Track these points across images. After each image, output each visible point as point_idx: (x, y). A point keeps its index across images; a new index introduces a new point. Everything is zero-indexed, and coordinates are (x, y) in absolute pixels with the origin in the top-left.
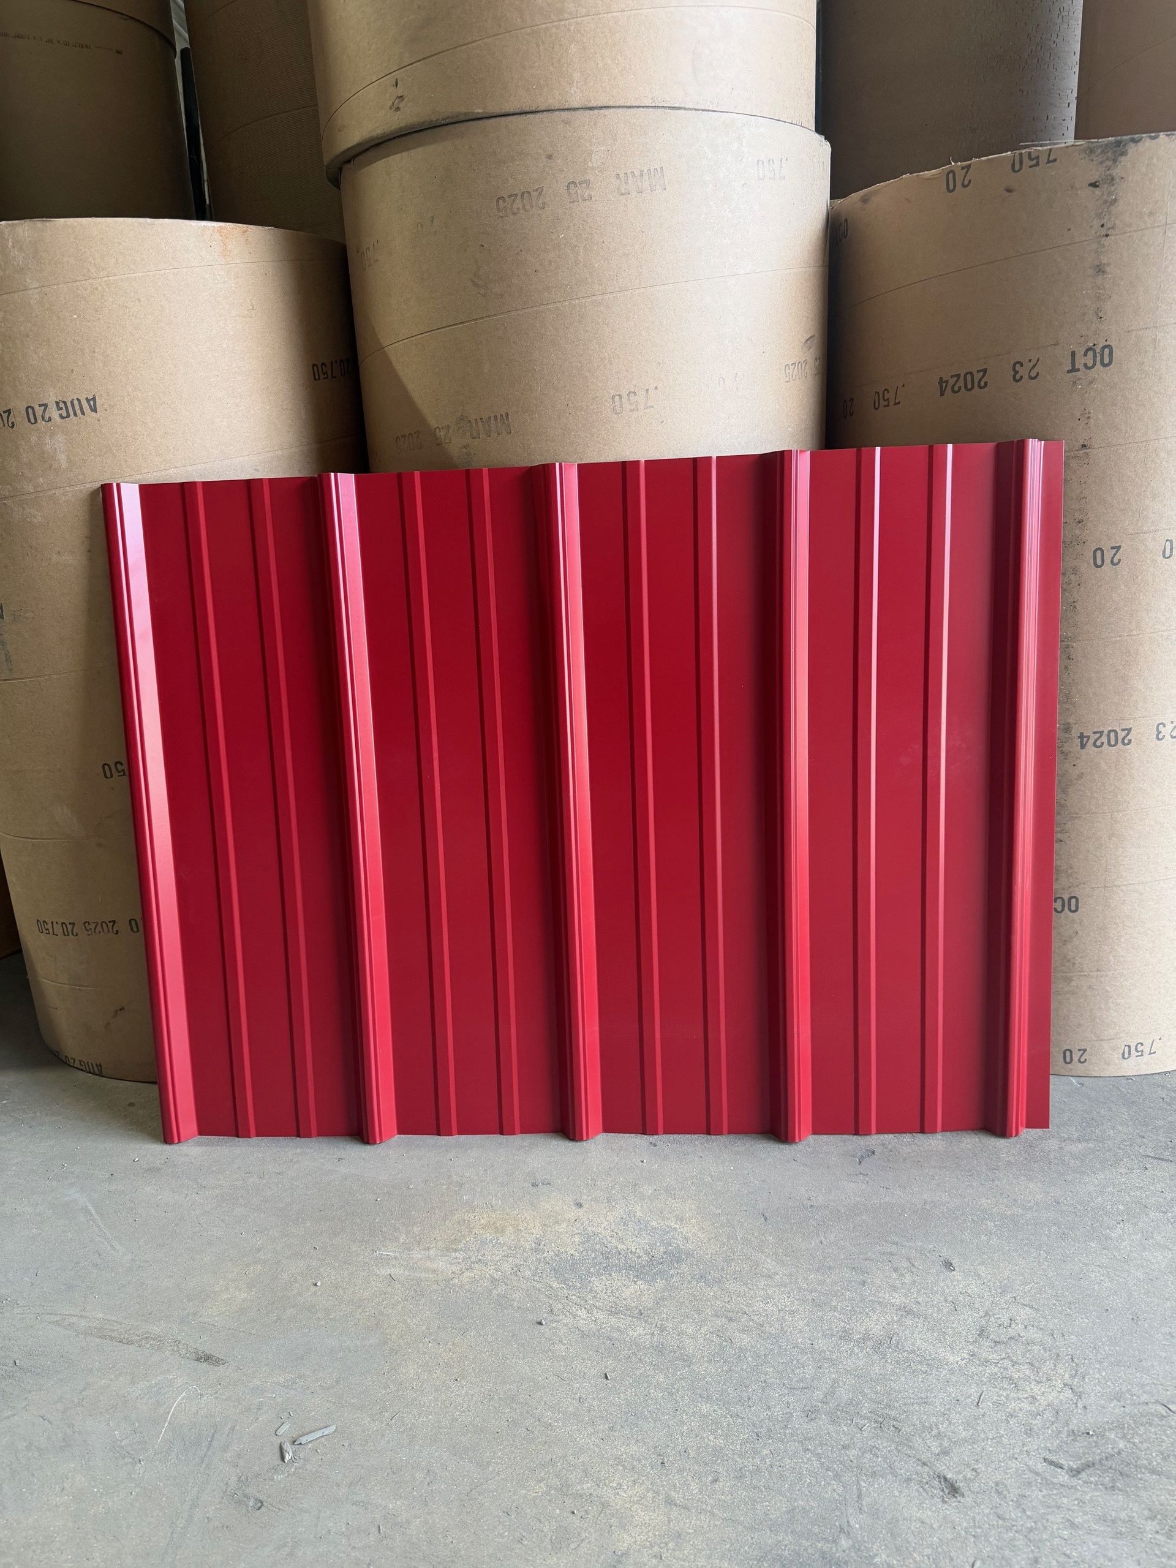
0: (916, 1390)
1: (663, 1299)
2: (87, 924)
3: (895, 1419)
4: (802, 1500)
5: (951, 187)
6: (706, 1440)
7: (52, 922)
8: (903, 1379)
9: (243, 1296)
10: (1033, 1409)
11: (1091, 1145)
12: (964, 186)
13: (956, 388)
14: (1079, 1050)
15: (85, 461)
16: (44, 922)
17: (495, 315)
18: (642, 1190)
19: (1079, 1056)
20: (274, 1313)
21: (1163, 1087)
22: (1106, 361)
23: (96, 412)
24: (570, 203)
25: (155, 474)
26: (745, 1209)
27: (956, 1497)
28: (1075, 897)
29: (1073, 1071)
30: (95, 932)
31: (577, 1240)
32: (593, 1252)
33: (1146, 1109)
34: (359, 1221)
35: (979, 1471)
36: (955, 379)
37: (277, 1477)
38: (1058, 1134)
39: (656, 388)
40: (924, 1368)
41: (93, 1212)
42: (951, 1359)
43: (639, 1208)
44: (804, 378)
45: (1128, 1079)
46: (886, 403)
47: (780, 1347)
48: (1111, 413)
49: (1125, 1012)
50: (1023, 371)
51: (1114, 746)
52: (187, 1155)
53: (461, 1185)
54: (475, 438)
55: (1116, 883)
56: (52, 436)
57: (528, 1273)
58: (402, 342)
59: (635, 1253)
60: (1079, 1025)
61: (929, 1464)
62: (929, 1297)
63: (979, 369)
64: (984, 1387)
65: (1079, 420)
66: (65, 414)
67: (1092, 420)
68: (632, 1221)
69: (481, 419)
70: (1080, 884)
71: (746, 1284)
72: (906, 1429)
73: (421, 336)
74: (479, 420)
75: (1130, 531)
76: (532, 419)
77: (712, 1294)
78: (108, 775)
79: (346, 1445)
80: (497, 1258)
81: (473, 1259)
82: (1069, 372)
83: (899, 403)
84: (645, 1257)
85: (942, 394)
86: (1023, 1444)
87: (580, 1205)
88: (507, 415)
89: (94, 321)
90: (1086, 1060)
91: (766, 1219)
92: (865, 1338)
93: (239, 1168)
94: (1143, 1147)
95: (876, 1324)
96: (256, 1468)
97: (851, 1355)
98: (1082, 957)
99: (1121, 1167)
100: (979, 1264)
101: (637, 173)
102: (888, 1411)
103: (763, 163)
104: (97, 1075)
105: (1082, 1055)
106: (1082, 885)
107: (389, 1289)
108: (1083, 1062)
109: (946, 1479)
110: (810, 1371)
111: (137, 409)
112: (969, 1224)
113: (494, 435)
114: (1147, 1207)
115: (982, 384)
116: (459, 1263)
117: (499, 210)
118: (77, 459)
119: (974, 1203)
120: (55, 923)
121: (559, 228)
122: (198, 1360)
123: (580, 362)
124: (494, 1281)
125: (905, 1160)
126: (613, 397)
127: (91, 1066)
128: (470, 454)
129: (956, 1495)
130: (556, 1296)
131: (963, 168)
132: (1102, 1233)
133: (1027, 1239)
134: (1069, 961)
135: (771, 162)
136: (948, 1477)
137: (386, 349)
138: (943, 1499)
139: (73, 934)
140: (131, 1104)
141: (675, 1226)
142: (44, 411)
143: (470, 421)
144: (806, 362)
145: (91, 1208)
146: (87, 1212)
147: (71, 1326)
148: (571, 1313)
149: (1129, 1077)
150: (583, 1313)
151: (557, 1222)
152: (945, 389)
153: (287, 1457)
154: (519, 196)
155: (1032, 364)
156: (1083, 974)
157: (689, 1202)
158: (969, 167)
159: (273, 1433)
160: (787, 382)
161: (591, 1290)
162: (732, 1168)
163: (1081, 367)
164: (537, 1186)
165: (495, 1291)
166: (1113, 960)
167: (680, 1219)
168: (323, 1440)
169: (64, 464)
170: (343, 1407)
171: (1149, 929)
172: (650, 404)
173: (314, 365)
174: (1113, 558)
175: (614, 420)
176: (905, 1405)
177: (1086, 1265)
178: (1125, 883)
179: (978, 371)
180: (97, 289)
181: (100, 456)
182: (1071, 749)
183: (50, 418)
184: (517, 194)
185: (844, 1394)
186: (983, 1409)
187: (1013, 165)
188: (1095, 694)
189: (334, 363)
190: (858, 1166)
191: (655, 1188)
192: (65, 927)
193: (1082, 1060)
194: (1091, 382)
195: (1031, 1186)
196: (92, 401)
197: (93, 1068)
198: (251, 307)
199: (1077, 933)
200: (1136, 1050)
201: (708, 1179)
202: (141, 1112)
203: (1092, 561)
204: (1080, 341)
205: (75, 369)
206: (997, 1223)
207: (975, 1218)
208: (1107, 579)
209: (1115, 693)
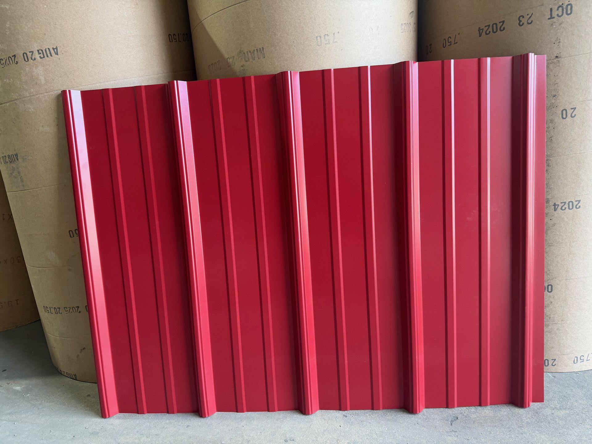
2: (65, 308)
7: (50, 308)
11: (568, 412)
13: (488, 32)
14: (552, 360)
15: (53, 80)
16: (47, 307)
19: (552, 363)
22: (569, 12)
23: (57, 54)
25: (89, 86)
28: (551, 285)
29: (549, 370)
30: (69, 312)
36: (487, 27)
38: (549, 405)
39: (338, 32)
44: (409, 32)
46: (450, 44)
48: (571, 39)
49: (575, 341)
50: (524, 20)
51: (571, 209)
52: (112, 424)
53: (248, 441)
54: (247, 61)
55: (572, 278)
56: (36, 67)
58: (210, 17)
60: (553, 347)
63: (500, 21)
65: (554, 43)
66: (42, 56)
67: (561, 44)
69: (250, 51)
70: (553, 278)
73: (219, 12)
74: (249, 52)
75: (581, 99)
76: (276, 50)
78: (72, 236)
82: (549, 19)
83: (457, 43)
85: (480, 36)
88: (263, 48)
89: (55, 9)
90: (555, 364)
93: (137, 432)
98: (554, 314)
99: (586, 424)
104: (74, 379)
105: (553, 362)
106: (554, 279)
108: (554, 365)
111: (79, 53)
113: (257, 59)
115: (502, 29)
118: (49, 79)
120: (51, 308)
123: (300, 20)
125: (474, 422)
126: (317, 37)
128: (244, 70)
134: (547, 316)
137: (203, 21)
139: (59, 313)
140: (89, 396)
142: (32, 55)
143: (244, 53)
144: (410, 23)
149: (577, 372)
152: (482, 33)
155: (529, 16)
156: (554, 322)
160: (402, 32)
162: (386, 429)
163: (556, 16)
166: (569, 315)
169: (43, 82)
171: (587, 300)
172: (335, 40)
173: (169, 35)
174: (572, 114)
175: (317, 49)
178: (576, 277)
179: (500, 22)
181: (61, 77)
182: (549, 212)
183: (35, 58)
188: (561, 183)
189: (180, 35)
190: (451, 427)
191: (348, 441)
192: (56, 310)
193: (553, 365)
194: (561, 24)
195: (543, 437)
196: (56, 49)
197: (72, 376)
198: (136, 4)
199: (552, 302)
200: (580, 359)
201: (375, 436)
202: (92, 400)
203: (561, 116)
204: (555, 3)
205: (46, 33)
208: (568, 124)
209: (572, 182)
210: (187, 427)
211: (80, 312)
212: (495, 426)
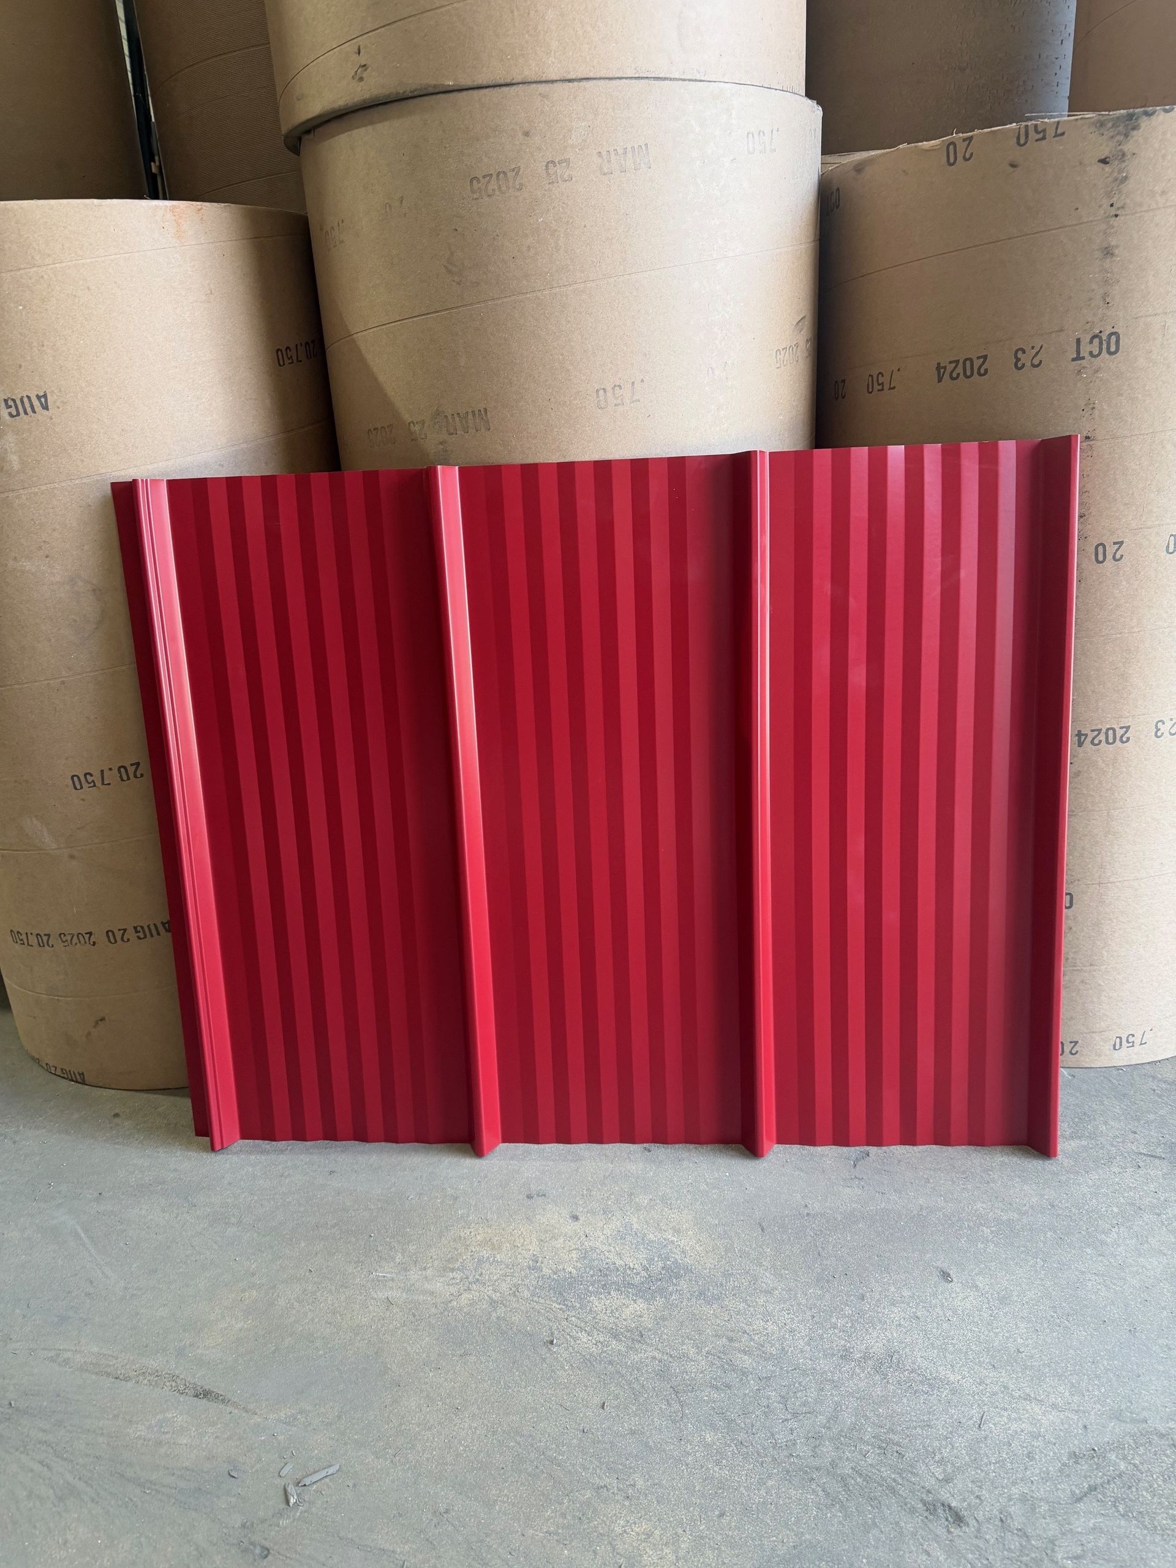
0: (918, 1412)
1: (664, 1319)
2: (62, 935)
3: (898, 1444)
4: (809, 1534)
5: (952, 160)
6: (711, 1472)
7: (27, 934)
8: (905, 1400)
9: (239, 1325)
10: (1035, 1429)
11: (1084, 1143)
12: (966, 159)
13: (954, 375)
14: (1071, 1042)
15: (38, 462)
16: (18, 932)
17: (471, 304)
18: (638, 1200)
19: (1070, 1048)
20: (272, 1343)
21: (1154, 1078)
22: (1113, 349)
23: (48, 409)
24: (549, 183)
26: (742, 1219)
27: (961, 1527)
28: (1069, 894)
29: (1065, 1063)
30: (71, 943)
31: (574, 1256)
32: (590, 1269)
33: (1138, 1102)
34: (353, 1239)
35: (983, 1498)
36: (953, 365)
37: (283, 1523)
39: (642, 381)
40: (926, 1388)
41: (83, 1235)
42: (952, 1378)
43: (635, 1220)
44: (795, 362)
45: (1118, 1070)
46: (880, 387)
47: (781, 1368)
48: (1116, 404)
49: (1117, 1005)
50: (1024, 359)
51: (1112, 744)
53: (456, 1198)
54: (452, 434)
55: (1111, 880)
57: (526, 1294)
58: (372, 330)
59: (633, 1269)
60: (1072, 1018)
61: (933, 1492)
62: (928, 1311)
63: (979, 355)
64: (986, 1407)
65: (1083, 410)
66: (14, 413)
67: (1096, 412)
68: (629, 1234)
69: (458, 414)
70: (1075, 881)
71: (745, 1301)
72: (909, 1455)
73: (390, 325)
74: (455, 415)
75: (1134, 525)
76: (512, 415)
77: (712, 1312)
78: (78, 787)
79: (351, 1484)
80: (495, 1278)
81: (471, 1279)
82: (1074, 360)
83: (894, 388)
84: (644, 1273)
85: (940, 380)
86: (1026, 1469)
87: (576, 1218)
88: (485, 410)
89: (41, 312)
90: (1077, 1052)
91: (763, 1230)
92: (866, 1357)
93: (230, 1184)
94: (1136, 1143)
95: (875, 1342)
96: (261, 1513)
97: (852, 1375)
98: (1075, 952)
99: (1114, 1166)
100: (976, 1274)
101: (620, 151)
102: (891, 1436)
103: (753, 135)
104: (79, 1083)
105: (1073, 1048)
106: (1077, 882)
107: (388, 1313)
108: (1075, 1054)
109: (950, 1508)
110: (812, 1394)
111: (92, 406)
112: (965, 1231)
113: (472, 431)
114: (1141, 1209)
115: (982, 371)
116: (457, 1284)
117: (473, 192)
118: (30, 460)
119: (970, 1208)
120: (29, 935)
121: (537, 211)
122: (196, 1396)
123: (562, 355)
124: (493, 1303)
125: (899, 1161)
126: (597, 391)
127: (73, 1075)
128: (446, 451)
129: (962, 1525)
130: (556, 1317)
131: (964, 140)
132: (1097, 1238)
133: (1024, 1246)
135: (761, 134)
136: (952, 1505)
137: (355, 336)
138: (948, 1530)
139: (48, 945)
140: (116, 1115)
141: (673, 1238)
143: (446, 416)
144: (797, 345)
145: (80, 1231)
146: (77, 1236)
147: (66, 1362)
148: (571, 1336)
149: (1120, 1068)
150: (584, 1337)
151: (554, 1237)
152: (943, 375)
153: (292, 1501)
154: (494, 176)
155: (1034, 351)
156: (1075, 968)
157: (686, 1212)
158: (971, 138)
159: (276, 1475)
160: (778, 368)
161: (591, 1310)
162: (727, 1174)
163: (1086, 355)
164: (532, 1197)
165: (494, 1314)
166: (1106, 955)
167: (677, 1231)
168: (327, 1480)
169: (16, 466)
170: (345, 1444)
171: (1142, 924)
172: (636, 398)
173: (278, 350)
174: (1115, 553)
175: (599, 415)
176: (908, 1428)
177: (1083, 1273)
178: (1120, 879)
179: (978, 358)
180: (42, 277)
181: (54, 456)
184: (491, 174)
185: (847, 1418)
186: (985, 1431)
187: (1018, 138)
189: (299, 346)
190: (853, 1170)
191: (651, 1197)
192: (40, 939)
193: (1073, 1052)
194: (1097, 371)
195: (1026, 1187)
196: (43, 399)
197: (75, 1076)
198: (209, 292)
199: (1071, 928)
200: (1128, 1042)
201: (703, 1187)
202: (126, 1124)
203: (1094, 557)
204: (1085, 328)
205: (23, 364)
206: (993, 1229)
207: (972, 1224)
208: (1108, 574)
209: (1114, 690)
210: (330, 1174)
211: (94, 944)
212: (939, 1169)
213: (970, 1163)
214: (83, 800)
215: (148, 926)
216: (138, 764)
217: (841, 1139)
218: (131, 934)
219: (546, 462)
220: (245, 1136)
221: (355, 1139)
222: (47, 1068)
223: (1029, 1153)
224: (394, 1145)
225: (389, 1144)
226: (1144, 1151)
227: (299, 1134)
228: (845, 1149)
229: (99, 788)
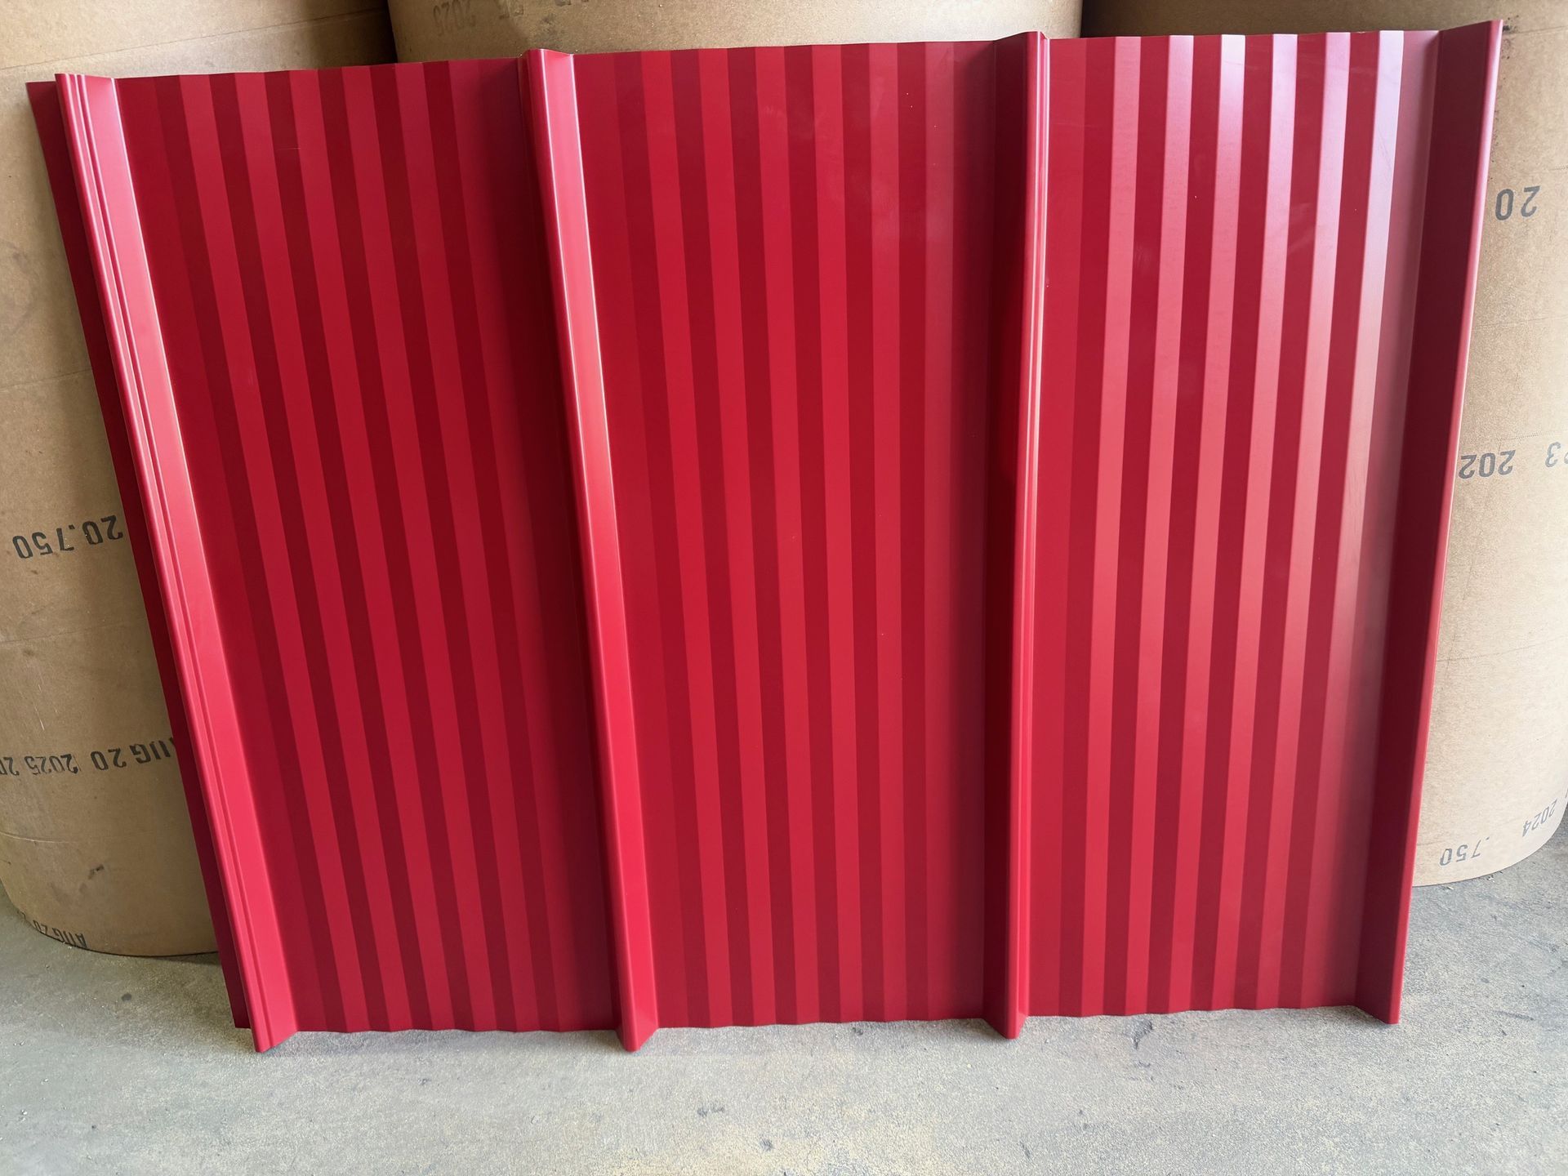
2: (29, 760)
11: (1426, 998)
18: (851, 1113)
21: (1491, 898)
26: (997, 1137)
30: (43, 770)
33: (1479, 935)
43: (851, 1145)
45: (1443, 888)
49: (1450, 810)
51: (1488, 475)
52: (204, 1085)
53: (599, 1119)
55: (1464, 655)
75: (1556, 162)
78: (26, 553)
87: (768, 1145)
91: (1028, 1154)
93: (280, 1104)
94: (1491, 997)
99: (1472, 1032)
104: (79, 947)
114: (1522, 1100)
119: (1300, 1106)
125: (1194, 1035)
127: (69, 937)
128: (555, 32)
133: (1383, 1167)
139: (12, 772)
140: (127, 997)
149: (1445, 886)
157: (919, 1129)
162: (969, 1066)
164: (706, 1113)
171: (1496, 710)
174: (1525, 205)
178: (1476, 654)
190: (1135, 1052)
191: (869, 1107)
195: (1366, 1071)
197: (73, 940)
200: (1458, 854)
201: (939, 1088)
202: (139, 1010)
203: (1494, 210)
206: (1337, 1140)
207: (1307, 1133)
208: (1512, 236)
209: (1500, 401)
210: (423, 1084)
211: (76, 770)
212: (1248, 1046)
213: (1286, 1036)
214: (35, 572)
215: (152, 746)
216: (113, 519)
217: (1115, 1006)
218: (126, 755)
219: (710, 47)
220: (305, 1024)
221: (457, 1028)
222: (36, 926)
223: (1358, 1018)
224: (511, 1035)
225: (505, 1034)
226: (1503, 1009)
227: (380, 1022)
228: (1120, 1020)
229: (57, 554)
